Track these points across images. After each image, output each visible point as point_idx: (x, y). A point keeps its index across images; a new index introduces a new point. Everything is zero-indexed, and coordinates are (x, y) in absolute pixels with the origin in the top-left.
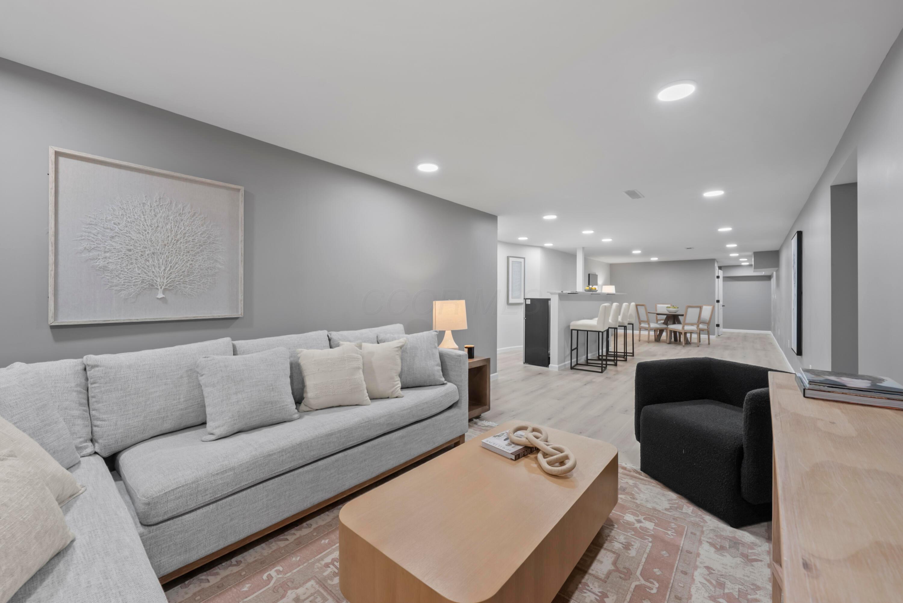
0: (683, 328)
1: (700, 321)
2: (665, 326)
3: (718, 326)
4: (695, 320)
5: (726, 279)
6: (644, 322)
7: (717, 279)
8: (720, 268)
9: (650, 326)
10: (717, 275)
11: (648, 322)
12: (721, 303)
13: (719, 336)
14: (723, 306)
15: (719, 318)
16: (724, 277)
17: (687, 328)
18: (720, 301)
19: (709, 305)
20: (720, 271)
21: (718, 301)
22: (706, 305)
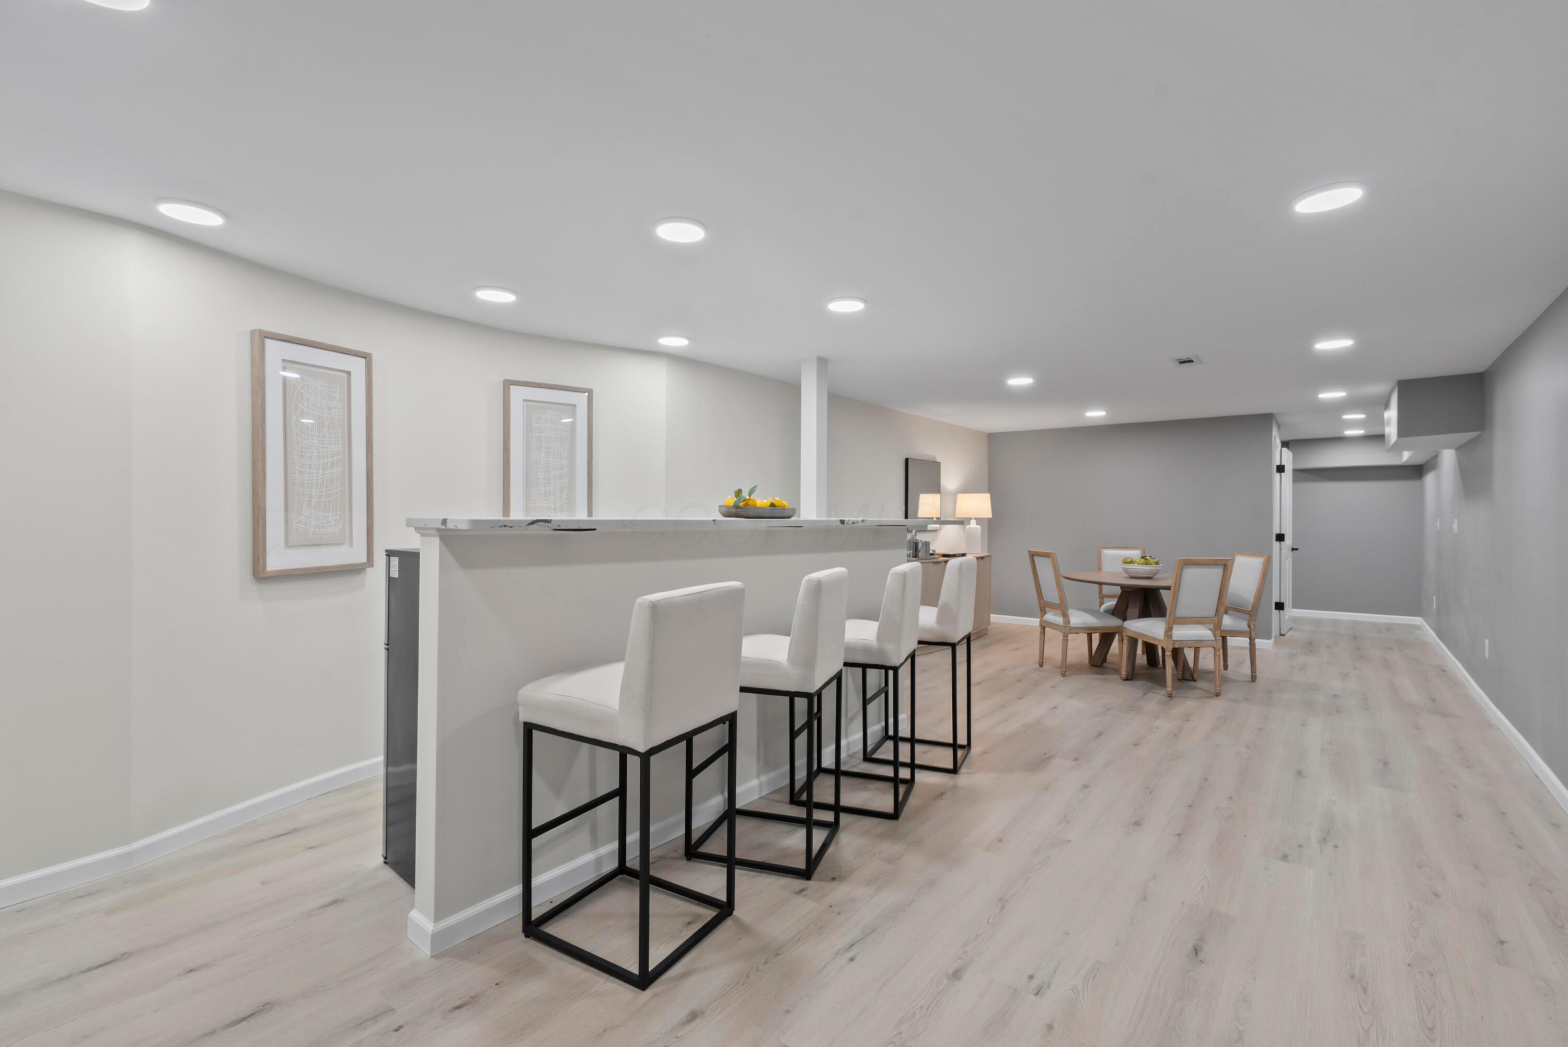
0: (1169, 631)
1: (1224, 605)
2: (1114, 622)
3: (1280, 606)
4: (1208, 606)
5: (1302, 474)
6: (1052, 606)
7: (1278, 475)
8: (1285, 444)
9: (1069, 622)
10: (1279, 464)
11: (1063, 609)
12: (1288, 541)
13: (1282, 635)
14: (1293, 549)
15: (1283, 589)
16: (1296, 471)
17: (1182, 633)
18: (1286, 537)
19: (1252, 554)
20: (1285, 450)
21: (1280, 538)
22: (1243, 553)
